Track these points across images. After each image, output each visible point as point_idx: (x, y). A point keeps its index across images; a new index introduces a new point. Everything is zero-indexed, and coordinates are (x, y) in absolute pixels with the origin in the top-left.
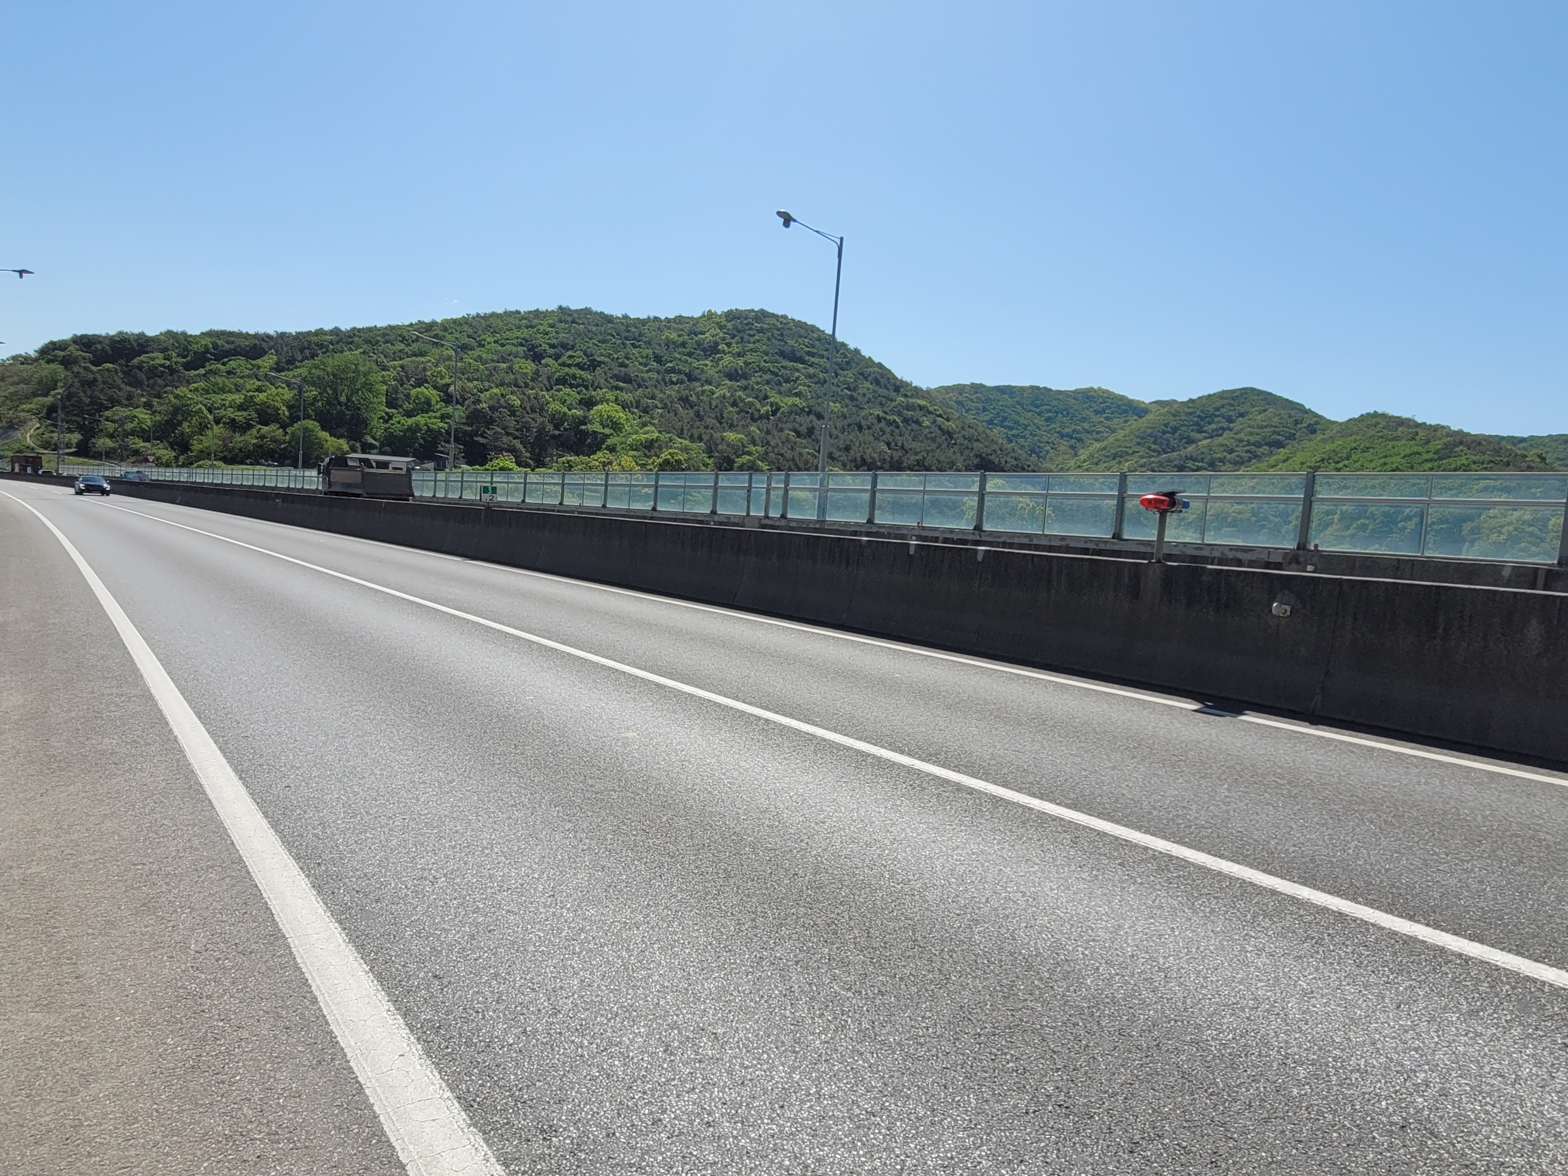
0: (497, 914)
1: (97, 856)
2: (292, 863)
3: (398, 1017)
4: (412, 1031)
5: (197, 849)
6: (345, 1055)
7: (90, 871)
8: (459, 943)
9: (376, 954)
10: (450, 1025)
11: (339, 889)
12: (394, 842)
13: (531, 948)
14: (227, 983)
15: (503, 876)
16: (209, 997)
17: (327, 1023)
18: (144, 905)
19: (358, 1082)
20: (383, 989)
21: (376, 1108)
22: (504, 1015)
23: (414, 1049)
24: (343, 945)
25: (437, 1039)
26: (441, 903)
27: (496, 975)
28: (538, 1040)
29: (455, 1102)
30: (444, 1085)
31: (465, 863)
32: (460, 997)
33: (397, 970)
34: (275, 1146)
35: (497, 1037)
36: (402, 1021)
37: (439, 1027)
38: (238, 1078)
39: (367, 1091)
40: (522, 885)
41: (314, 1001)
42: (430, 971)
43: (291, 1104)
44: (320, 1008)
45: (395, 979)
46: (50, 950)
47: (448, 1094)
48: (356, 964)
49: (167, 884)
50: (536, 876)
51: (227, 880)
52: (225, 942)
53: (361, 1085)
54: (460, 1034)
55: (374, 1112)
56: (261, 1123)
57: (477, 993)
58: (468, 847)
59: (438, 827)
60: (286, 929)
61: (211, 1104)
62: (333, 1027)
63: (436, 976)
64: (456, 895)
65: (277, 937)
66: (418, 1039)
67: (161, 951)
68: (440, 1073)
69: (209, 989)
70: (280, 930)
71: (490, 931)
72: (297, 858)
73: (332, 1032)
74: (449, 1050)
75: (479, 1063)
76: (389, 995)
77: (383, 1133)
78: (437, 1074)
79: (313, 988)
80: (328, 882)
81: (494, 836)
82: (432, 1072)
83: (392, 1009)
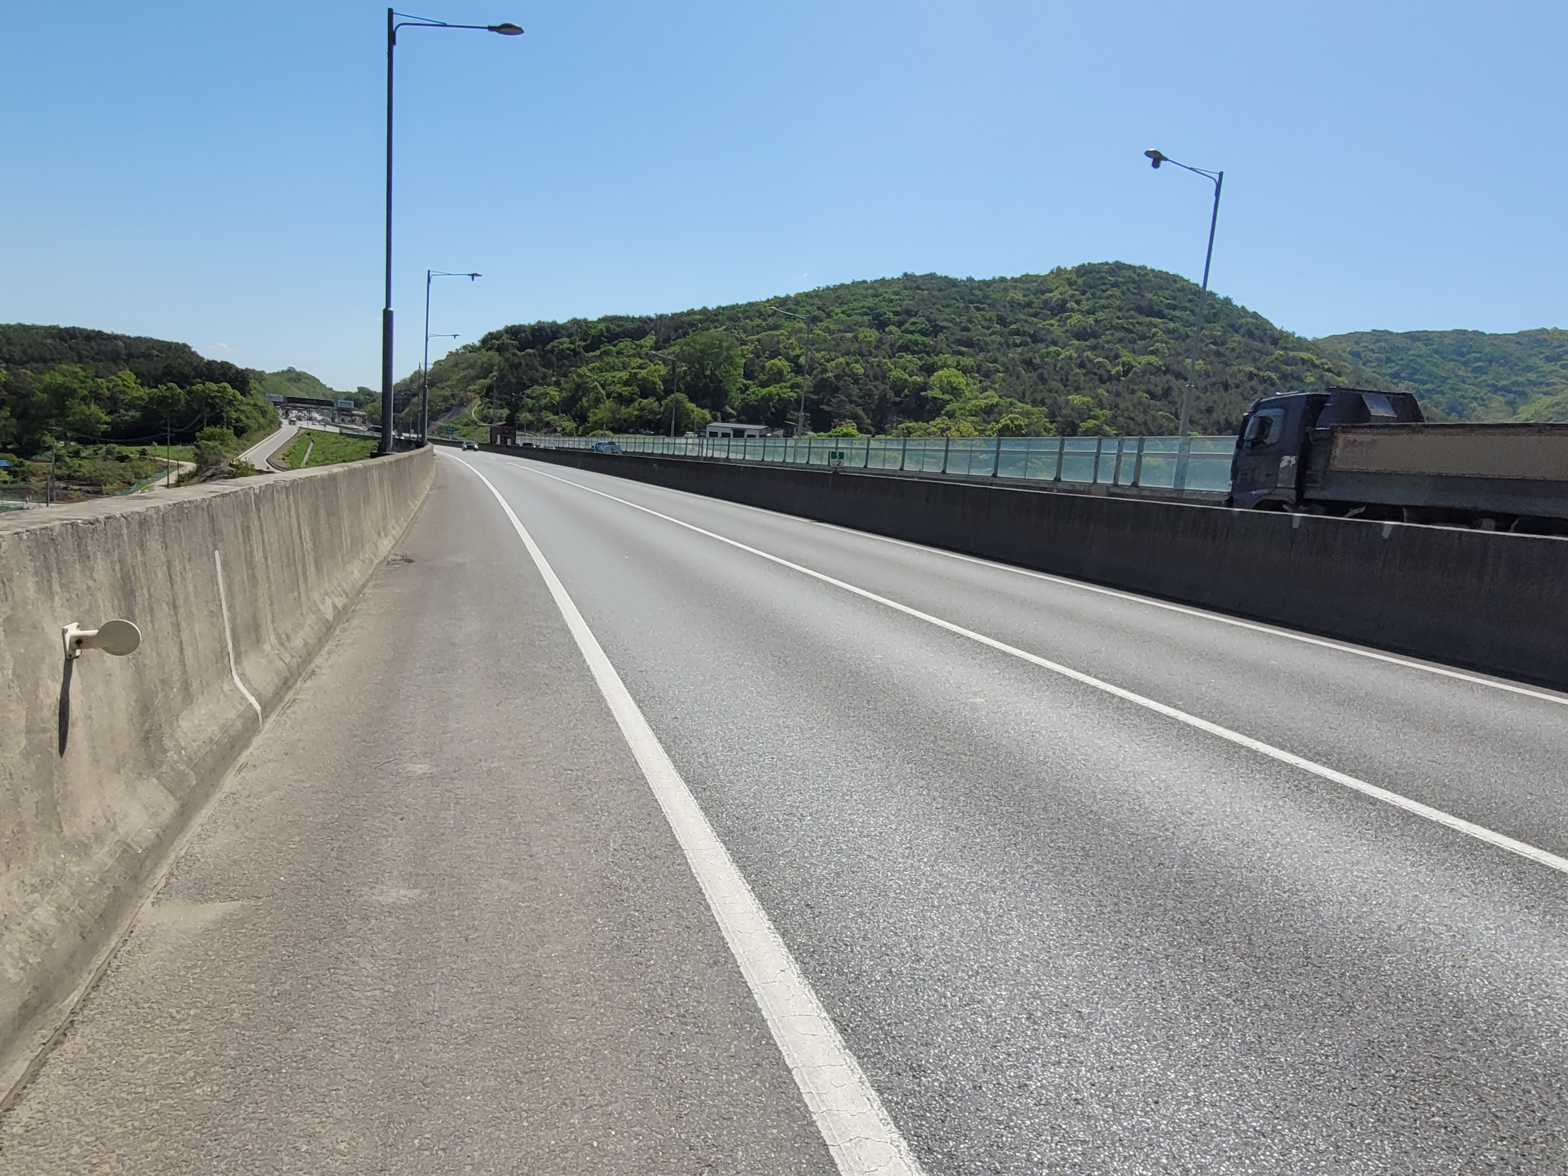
0: (859, 857)
1: (538, 759)
2: (683, 785)
3: (778, 935)
4: (790, 951)
5: (610, 763)
6: (735, 961)
7: (534, 770)
8: (827, 879)
9: (756, 876)
10: (823, 952)
11: (722, 813)
12: (765, 778)
13: (892, 895)
14: (639, 879)
15: (863, 822)
16: (627, 889)
17: (719, 929)
18: (574, 804)
19: (747, 986)
20: (764, 909)
21: (763, 1013)
22: (871, 952)
23: (793, 968)
24: (728, 863)
25: (812, 963)
26: (809, 840)
27: (861, 914)
28: (903, 982)
29: (831, 1022)
30: (820, 1005)
31: (828, 806)
32: (830, 928)
33: (775, 893)
34: (684, 1027)
35: (865, 972)
36: (781, 940)
37: (813, 952)
38: (652, 962)
39: (755, 996)
40: (881, 833)
41: (708, 908)
42: (802, 899)
43: (695, 994)
44: (713, 915)
45: (773, 901)
46: (510, 832)
47: (825, 1014)
48: (740, 883)
49: (590, 789)
50: (893, 826)
51: (634, 792)
52: (636, 845)
53: (750, 990)
54: (832, 962)
55: (762, 1016)
56: (671, 1005)
57: (846, 927)
58: (830, 791)
59: (802, 769)
60: (682, 842)
61: (633, 980)
62: (724, 934)
63: (808, 905)
64: (821, 834)
65: (675, 846)
66: (796, 959)
67: (588, 844)
68: (816, 993)
69: (626, 882)
70: (677, 842)
71: (853, 872)
72: (687, 781)
73: (723, 938)
74: (824, 975)
75: (850, 992)
76: (769, 914)
77: (771, 1037)
78: (814, 994)
79: (707, 897)
80: (713, 806)
81: (852, 785)
82: (809, 991)
83: (772, 927)
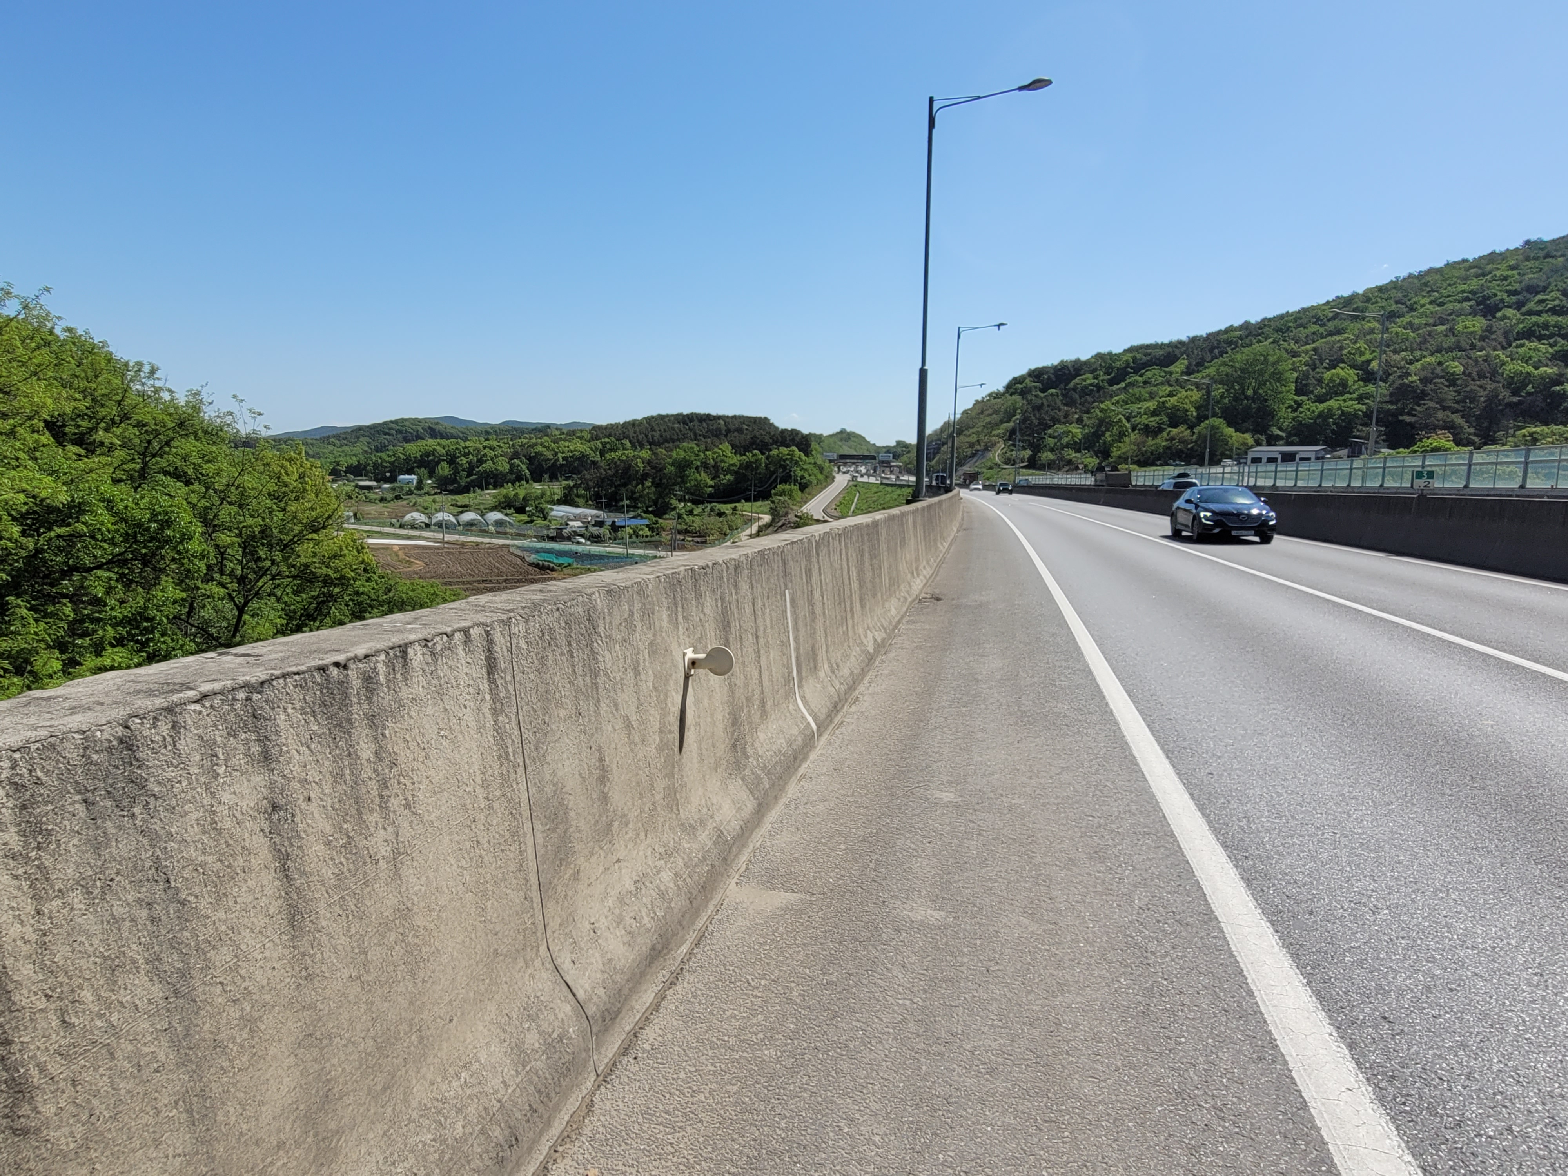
0: (1460, 972)
2: (1219, 849)
3: (1342, 1045)
4: (1360, 1068)
5: (1134, 814)
6: (1286, 1063)
8: (1412, 991)
9: (1313, 968)
10: (1406, 1080)
11: (1269, 888)
12: (1325, 855)
13: (1512, 1030)
14: (1168, 945)
15: (1466, 929)
16: (1153, 953)
17: (1265, 1022)
18: (1096, 852)
19: (1302, 1097)
20: (1323, 1010)
21: (1323, 1133)
22: (1478, 1096)
23: (1363, 1089)
24: (1277, 948)
25: (1391, 1090)
26: (1386, 938)
27: (1464, 1046)
28: (1530, 1148)
29: (1419, 1171)
30: (1403, 1145)
31: (1413, 901)
32: (1417, 1053)
33: (1338, 994)
34: (1222, 1122)
35: (1469, 1120)
36: (1347, 1052)
37: (1393, 1077)
38: (1183, 1040)
39: (1312, 1110)
40: (1494, 948)
41: (1251, 994)
42: (1376, 1009)
43: (1234, 1088)
44: (1256, 1003)
45: (1336, 1003)
47: (1409, 1158)
48: (1292, 973)
49: (1113, 839)
50: (1513, 942)
51: (1162, 850)
52: (1164, 907)
53: (1305, 1100)
54: (1420, 1097)
55: (1322, 1137)
56: (1206, 1093)
57: (1440, 1056)
58: (1415, 883)
59: (1375, 851)
60: (1218, 913)
61: (1161, 1054)
62: (1271, 1028)
63: (1385, 1018)
64: (1403, 934)
65: (1209, 916)
66: (1368, 1079)
67: (1111, 897)
68: (1397, 1128)
69: (1153, 946)
70: (1212, 912)
71: (1451, 990)
72: (1225, 845)
73: (1270, 1033)
74: (1407, 1108)
75: (1447, 1140)
76: (1330, 1018)
77: (1333, 1165)
78: (1393, 1129)
79: (1249, 981)
80: (1256, 879)
81: (1449, 879)
82: (1387, 1123)
83: (1335, 1034)
